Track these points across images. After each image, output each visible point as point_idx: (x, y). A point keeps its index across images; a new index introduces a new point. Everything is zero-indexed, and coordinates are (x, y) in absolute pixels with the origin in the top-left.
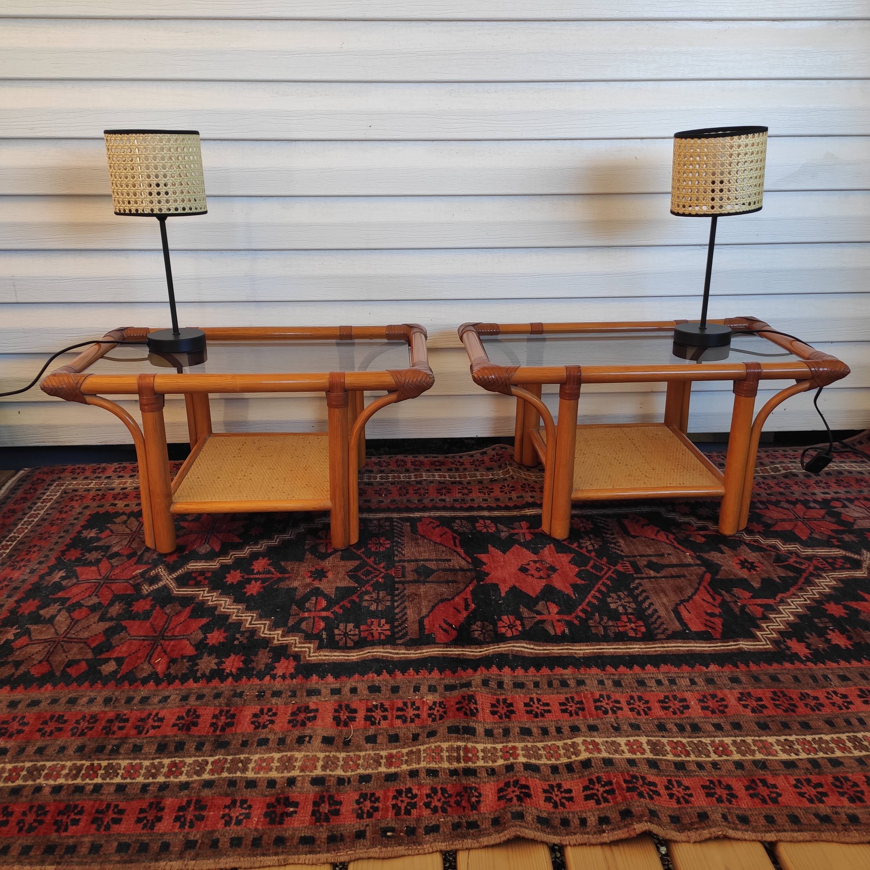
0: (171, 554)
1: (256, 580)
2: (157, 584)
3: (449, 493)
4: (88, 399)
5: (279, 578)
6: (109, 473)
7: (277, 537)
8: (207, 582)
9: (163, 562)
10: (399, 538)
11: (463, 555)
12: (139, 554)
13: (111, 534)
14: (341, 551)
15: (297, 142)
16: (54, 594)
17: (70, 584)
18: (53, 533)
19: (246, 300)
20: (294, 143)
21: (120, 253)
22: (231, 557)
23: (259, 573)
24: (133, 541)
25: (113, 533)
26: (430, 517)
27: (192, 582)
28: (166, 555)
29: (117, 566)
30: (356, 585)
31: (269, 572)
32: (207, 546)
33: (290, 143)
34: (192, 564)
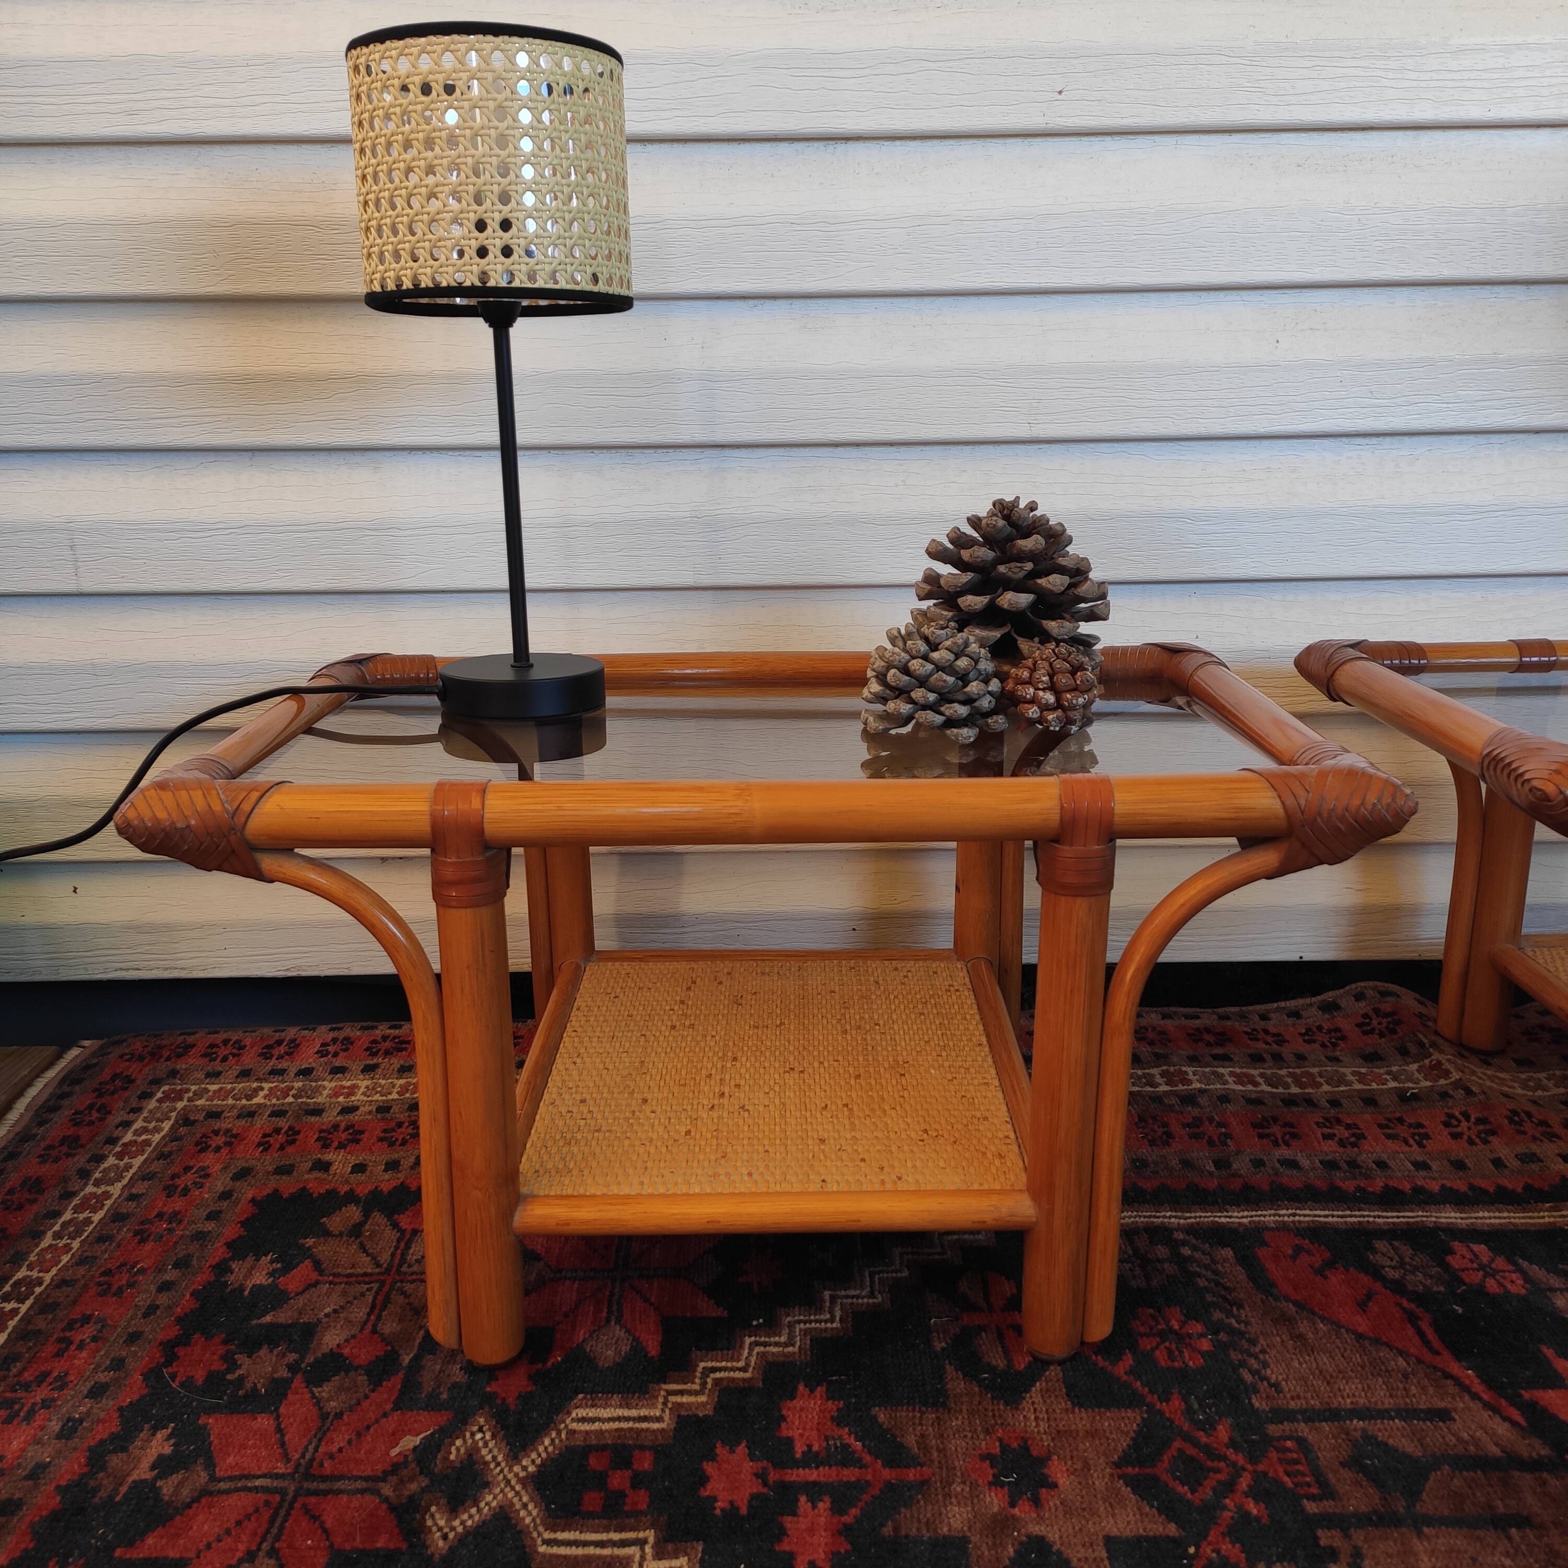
0: (508, 1366)
1: (815, 1491)
2: (476, 1503)
3: (1295, 1136)
4: (267, 862)
5: (890, 1487)
6: (307, 1058)
7: (833, 1299)
8: (641, 1499)
9: (488, 1399)
10: (1229, 1314)
11: (1478, 1387)
12: (406, 1360)
13: (314, 1276)
14: (1061, 1363)
16: (131, 1544)
17: (186, 1493)
18: (142, 1271)
19: (689, 581)
20: (841, 147)
22: (704, 1384)
23: (811, 1459)
24: (384, 1307)
25: (321, 1272)
26: (1283, 1228)
27: (592, 1500)
28: (492, 1371)
29: (339, 1415)
30: (1172, 1529)
31: (846, 1458)
32: (619, 1332)
33: (831, 146)
34: (582, 1413)
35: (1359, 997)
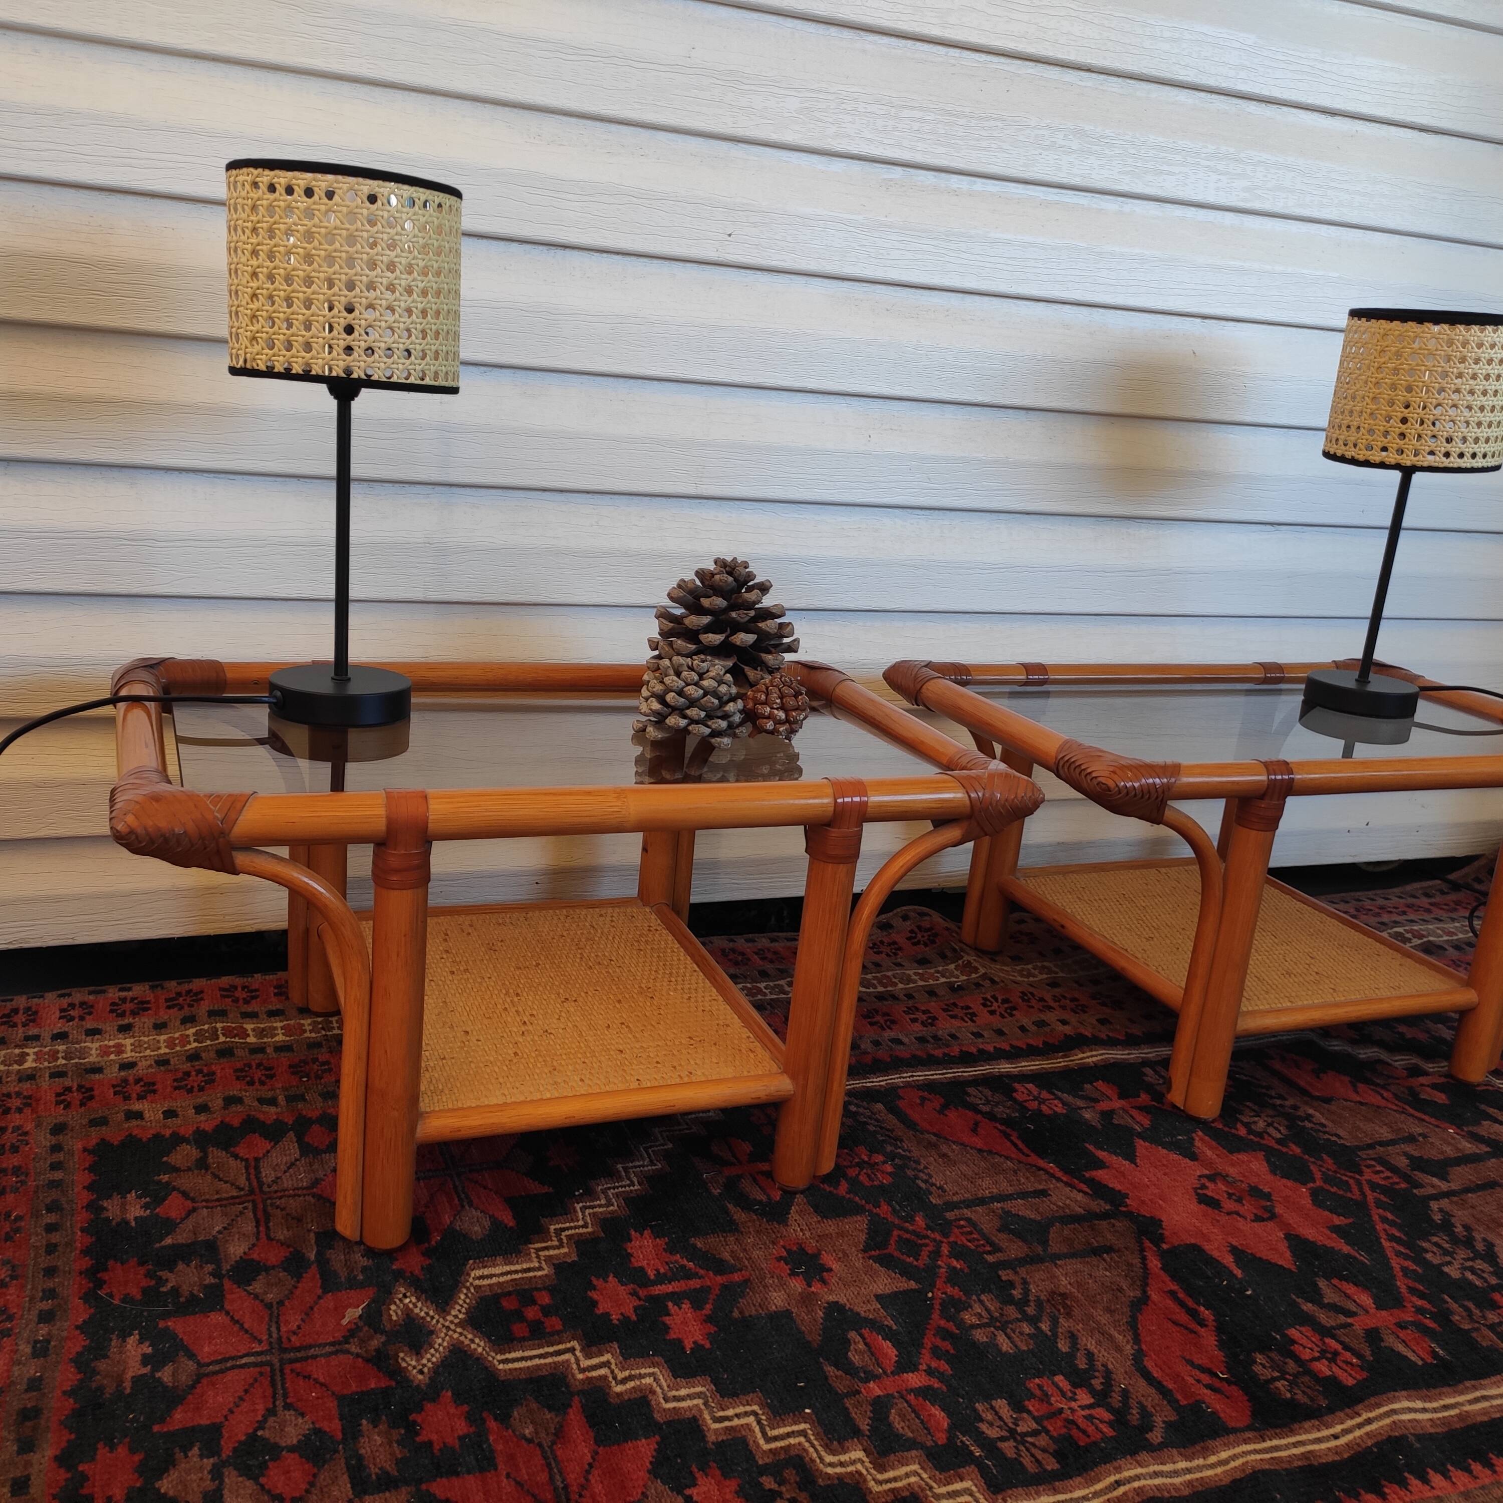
0: (402, 1248)
1: (676, 1296)
2: (431, 1346)
3: (893, 1022)
4: (240, 859)
5: (724, 1287)
6: (52, 1022)
7: (626, 1169)
8: (554, 1322)
9: (399, 1275)
10: (897, 1147)
11: (1059, 1174)
12: (312, 1256)
13: (189, 1204)
14: (802, 1192)
15: (568, 252)
16: (162, 1420)
17: (184, 1379)
18: (19, 1218)
19: (420, 596)
20: (560, 252)
21: (115, 473)
22: (560, 1240)
23: (661, 1279)
24: (267, 1221)
25: (193, 1200)
26: (908, 1085)
27: (519, 1329)
28: (391, 1254)
29: (281, 1303)
30: (913, 1285)
31: (688, 1275)
32: (476, 1213)
34: (478, 1273)
35: (905, 918)
